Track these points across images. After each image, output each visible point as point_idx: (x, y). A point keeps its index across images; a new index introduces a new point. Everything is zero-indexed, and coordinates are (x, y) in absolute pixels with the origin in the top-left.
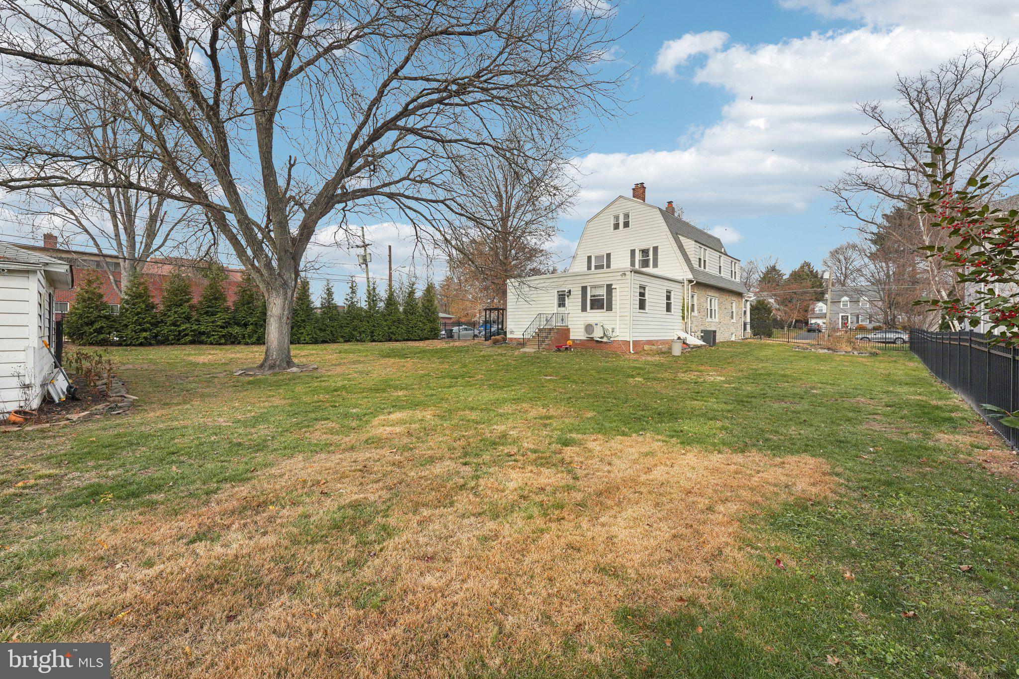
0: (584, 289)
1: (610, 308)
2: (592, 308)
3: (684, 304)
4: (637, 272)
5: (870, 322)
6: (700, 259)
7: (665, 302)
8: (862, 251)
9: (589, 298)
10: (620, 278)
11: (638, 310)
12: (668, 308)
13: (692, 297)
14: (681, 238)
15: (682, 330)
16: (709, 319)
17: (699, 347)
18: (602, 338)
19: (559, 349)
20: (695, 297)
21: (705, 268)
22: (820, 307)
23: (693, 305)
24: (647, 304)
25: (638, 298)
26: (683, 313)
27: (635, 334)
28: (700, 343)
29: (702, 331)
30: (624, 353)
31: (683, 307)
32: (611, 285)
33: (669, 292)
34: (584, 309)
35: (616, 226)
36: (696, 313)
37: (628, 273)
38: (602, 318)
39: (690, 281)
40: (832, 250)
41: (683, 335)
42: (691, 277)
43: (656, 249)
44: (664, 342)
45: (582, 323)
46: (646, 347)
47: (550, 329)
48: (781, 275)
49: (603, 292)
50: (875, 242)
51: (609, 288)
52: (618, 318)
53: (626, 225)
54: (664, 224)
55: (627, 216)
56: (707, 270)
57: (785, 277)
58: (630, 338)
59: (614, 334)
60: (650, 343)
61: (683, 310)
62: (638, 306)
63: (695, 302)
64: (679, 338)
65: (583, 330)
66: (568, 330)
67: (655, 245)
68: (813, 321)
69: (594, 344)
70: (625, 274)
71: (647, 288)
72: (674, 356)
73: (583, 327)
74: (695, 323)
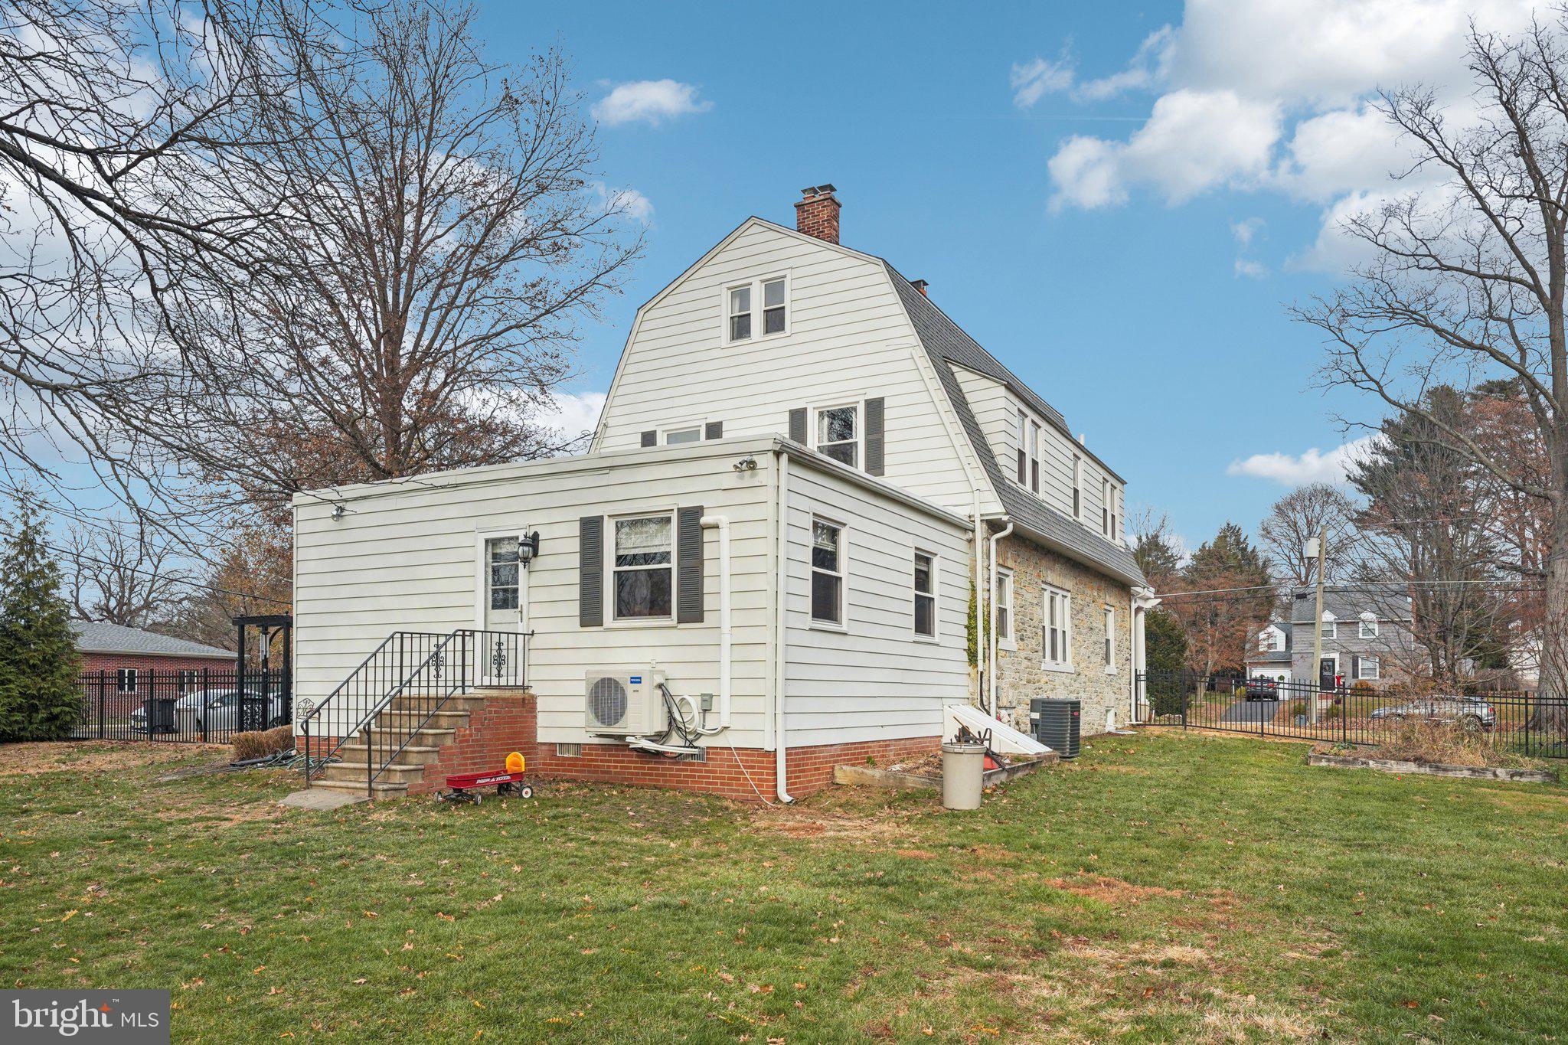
0: (591, 529)
1: (693, 612)
2: (623, 610)
3: (973, 608)
4: (801, 460)
5: (1382, 676)
6: (1021, 454)
7: (912, 593)
8: (1342, 506)
9: (609, 567)
10: (731, 480)
11: (809, 621)
12: (923, 622)
13: (1001, 582)
14: (962, 376)
15: (970, 700)
16: (1048, 663)
17: (1033, 764)
18: (660, 737)
19: (460, 792)
20: (1009, 583)
21: (1035, 487)
22: (1274, 637)
23: (1002, 612)
24: (846, 597)
25: (808, 570)
26: (972, 639)
27: (795, 722)
28: (1032, 747)
29: (1034, 705)
30: (751, 805)
31: (972, 617)
32: (698, 511)
33: (923, 559)
34: (590, 615)
35: (740, 327)
36: (1010, 641)
37: (765, 461)
38: (661, 655)
39: (994, 526)
40: (1280, 501)
41: (978, 722)
42: (995, 508)
43: (875, 408)
44: (908, 748)
45: (580, 673)
46: (844, 774)
47: (440, 701)
48: (1171, 560)
49: (668, 540)
50: (1365, 486)
51: (692, 524)
52: (726, 655)
53: (775, 321)
54: (905, 319)
55: (774, 289)
56: (1041, 495)
57: (1179, 565)
58: (777, 741)
59: (712, 722)
60: (860, 754)
61: (971, 628)
62: (807, 605)
63: (1009, 604)
64: (964, 735)
65: (582, 704)
66: (526, 704)
67: (873, 395)
68: (1256, 673)
69: (634, 765)
70: (752, 465)
71: (844, 536)
72: (955, 815)
73: (582, 689)
74: (1009, 677)
